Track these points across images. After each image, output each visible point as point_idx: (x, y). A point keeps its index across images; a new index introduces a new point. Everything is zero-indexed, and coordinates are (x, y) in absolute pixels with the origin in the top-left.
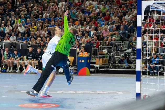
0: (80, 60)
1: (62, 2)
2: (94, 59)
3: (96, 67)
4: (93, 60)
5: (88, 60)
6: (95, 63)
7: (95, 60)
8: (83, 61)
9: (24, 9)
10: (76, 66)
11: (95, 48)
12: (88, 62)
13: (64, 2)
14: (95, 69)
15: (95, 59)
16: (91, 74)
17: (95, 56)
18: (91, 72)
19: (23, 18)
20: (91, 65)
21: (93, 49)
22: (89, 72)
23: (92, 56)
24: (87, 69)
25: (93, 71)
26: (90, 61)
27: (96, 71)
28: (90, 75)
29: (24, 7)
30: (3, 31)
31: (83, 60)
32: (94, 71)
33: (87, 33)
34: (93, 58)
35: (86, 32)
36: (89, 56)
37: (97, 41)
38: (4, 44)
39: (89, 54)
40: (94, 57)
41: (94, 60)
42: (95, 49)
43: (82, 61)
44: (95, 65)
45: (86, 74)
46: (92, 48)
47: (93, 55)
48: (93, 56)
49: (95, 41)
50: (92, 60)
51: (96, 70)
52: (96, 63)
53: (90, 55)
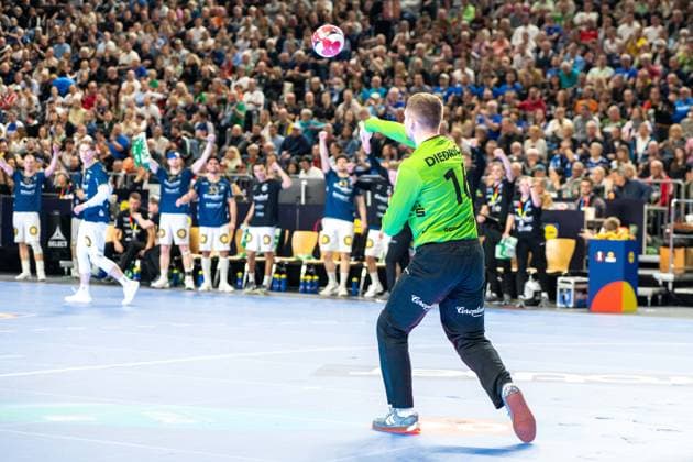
0: (600, 254)
1: (526, 25)
2: (651, 249)
3: (661, 283)
4: (647, 253)
5: (631, 254)
6: (655, 266)
7: (659, 253)
8: (611, 258)
9: (381, 51)
10: (585, 275)
11: (657, 207)
12: (631, 260)
13: (533, 24)
14: (656, 290)
15: (655, 251)
16: (641, 309)
17: (655, 238)
18: (642, 301)
19: (377, 87)
20: (642, 272)
21: (649, 212)
22: (634, 301)
23: (646, 237)
24: (626, 287)
25: (649, 299)
26: (636, 258)
27: (660, 297)
28: (638, 314)
29: (381, 44)
30: (300, 132)
31: (611, 254)
32: (655, 297)
33: (624, 147)
34: (648, 245)
35: (622, 142)
36: (633, 237)
37: (661, 178)
38: (304, 183)
39: (633, 228)
40: (654, 241)
41: (654, 253)
42: (656, 212)
43: (605, 255)
44: (658, 275)
45: (624, 308)
46: (646, 207)
47: (649, 232)
48: (650, 238)
49: (655, 178)
50: (644, 252)
51: (660, 293)
52: (661, 266)
53: (639, 235)
